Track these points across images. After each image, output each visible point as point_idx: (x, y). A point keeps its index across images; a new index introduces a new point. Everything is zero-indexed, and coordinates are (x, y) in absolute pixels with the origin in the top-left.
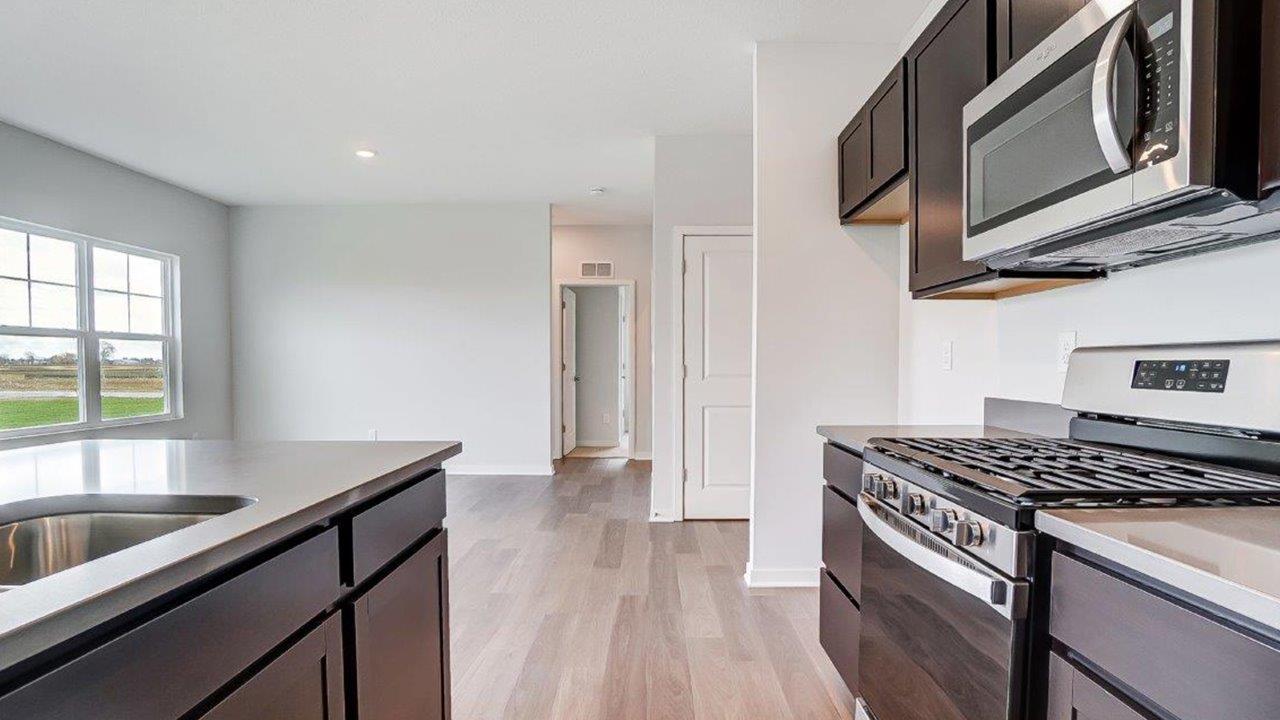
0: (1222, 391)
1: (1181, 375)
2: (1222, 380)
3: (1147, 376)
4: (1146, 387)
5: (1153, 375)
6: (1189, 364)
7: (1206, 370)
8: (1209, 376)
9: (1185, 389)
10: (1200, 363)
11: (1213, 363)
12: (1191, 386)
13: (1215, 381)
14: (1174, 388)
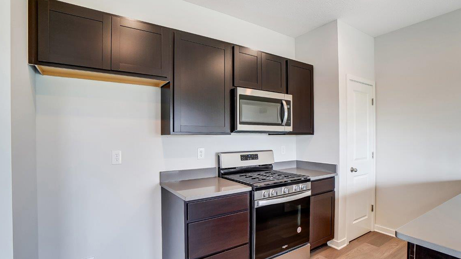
0: (258, 159)
1: (249, 157)
2: (257, 157)
3: (243, 158)
4: (244, 160)
5: (244, 158)
6: (251, 155)
7: (254, 156)
8: (255, 157)
9: (252, 159)
10: (253, 155)
11: (255, 154)
12: (253, 159)
13: (256, 158)
14: (250, 160)
